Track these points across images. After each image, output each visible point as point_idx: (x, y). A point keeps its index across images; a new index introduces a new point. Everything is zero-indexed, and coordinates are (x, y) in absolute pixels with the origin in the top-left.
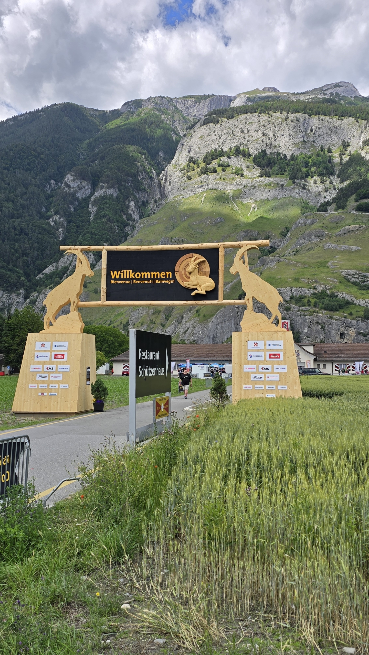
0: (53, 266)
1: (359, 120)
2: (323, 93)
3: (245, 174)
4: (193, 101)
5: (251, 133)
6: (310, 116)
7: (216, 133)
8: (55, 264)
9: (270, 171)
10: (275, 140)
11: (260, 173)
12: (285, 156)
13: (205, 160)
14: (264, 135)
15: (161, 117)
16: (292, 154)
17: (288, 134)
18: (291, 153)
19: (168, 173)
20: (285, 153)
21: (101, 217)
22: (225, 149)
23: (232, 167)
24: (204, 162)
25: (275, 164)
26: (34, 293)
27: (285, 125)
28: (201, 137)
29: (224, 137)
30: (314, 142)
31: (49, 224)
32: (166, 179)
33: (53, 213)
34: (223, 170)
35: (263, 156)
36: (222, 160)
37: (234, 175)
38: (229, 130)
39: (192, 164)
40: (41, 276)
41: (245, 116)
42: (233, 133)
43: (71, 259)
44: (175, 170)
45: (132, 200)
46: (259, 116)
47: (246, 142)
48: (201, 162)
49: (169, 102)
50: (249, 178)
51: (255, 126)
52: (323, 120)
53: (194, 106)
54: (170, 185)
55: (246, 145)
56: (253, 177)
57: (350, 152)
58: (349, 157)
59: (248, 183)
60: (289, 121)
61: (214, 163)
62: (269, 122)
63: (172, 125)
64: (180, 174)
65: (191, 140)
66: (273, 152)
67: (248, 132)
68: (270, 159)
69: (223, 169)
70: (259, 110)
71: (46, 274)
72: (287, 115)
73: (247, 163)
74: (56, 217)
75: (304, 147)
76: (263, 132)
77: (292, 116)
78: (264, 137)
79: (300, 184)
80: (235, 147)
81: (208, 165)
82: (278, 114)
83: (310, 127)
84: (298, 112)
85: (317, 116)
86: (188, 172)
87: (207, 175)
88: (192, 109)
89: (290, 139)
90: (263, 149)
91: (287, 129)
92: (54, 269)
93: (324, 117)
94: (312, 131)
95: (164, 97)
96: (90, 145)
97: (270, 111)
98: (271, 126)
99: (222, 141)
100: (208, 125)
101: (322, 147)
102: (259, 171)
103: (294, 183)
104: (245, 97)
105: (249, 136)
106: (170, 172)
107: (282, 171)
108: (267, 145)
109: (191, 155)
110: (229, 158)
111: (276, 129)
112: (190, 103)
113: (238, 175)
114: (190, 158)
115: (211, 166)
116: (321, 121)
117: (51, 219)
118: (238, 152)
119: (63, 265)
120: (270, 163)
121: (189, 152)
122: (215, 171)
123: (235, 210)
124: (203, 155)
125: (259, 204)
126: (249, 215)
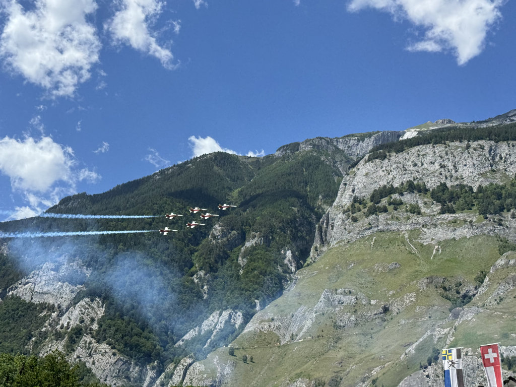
0: (195, 330)
2: (510, 119)
3: (422, 211)
4: (355, 140)
5: (426, 166)
6: (497, 142)
7: (384, 169)
8: (197, 329)
9: (454, 206)
10: (456, 171)
11: (442, 209)
12: (471, 189)
13: (373, 198)
14: (442, 166)
15: (320, 159)
16: (480, 186)
17: (471, 163)
18: (477, 184)
19: (330, 216)
20: (469, 184)
21: (252, 270)
22: (396, 185)
23: (406, 204)
24: (372, 201)
25: (458, 198)
26: (170, 365)
27: (466, 155)
28: (367, 174)
29: (394, 172)
30: (506, 170)
31: (193, 281)
32: (327, 224)
33: (198, 268)
34: (396, 209)
35: (443, 190)
36: (393, 198)
37: (409, 214)
38: (399, 165)
39: (357, 205)
40: (180, 343)
41: (417, 148)
42: (404, 167)
43: (216, 321)
44: (338, 212)
45: (288, 250)
46: (434, 147)
47: (421, 176)
48: (368, 201)
49: (328, 143)
50: (428, 216)
51: (429, 158)
52: (513, 146)
53: (357, 145)
54: (332, 229)
55: (421, 179)
56: (433, 214)
59: (428, 222)
60: (471, 150)
61: (384, 202)
62: (446, 152)
63: (333, 166)
64: (344, 217)
65: (355, 179)
66: (455, 184)
67: (422, 164)
68: (452, 193)
69: (395, 207)
70: (433, 140)
71: (187, 340)
72: (468, 144)
73: (424, 198)
74: (202, 273)
75: (493, 176)
76: (441, 164)
77: (474, 144)
78: (443, 169)
79: (494, 219)
80: (407, 182)
81: (377, 204)
82: (457, 143)
83: (499, 155)
84: (482, 139)
85: (506, 142)
86: (353, 213)
87: (376, 215)
88: (355, 148)
89: (475, 169)
90: (442, 182)
91: (470, 159)
92: (197, 333)
94: (501, 158)
95: (323, 138)
96: (240, 193)
97: (447, 140)
98: (450, 156)
99: (392, 177)
100: (374, 161)
102: (440, 207)
103: (486, 218)
104: (415, 131)
105: (424, 169)
106: (332, 215)
107: (469, 206)
108: (446, 178)
109: (356, 194)
110: (402, 194)
111: (457, 160)
112: (352, 142)
113: (414, 213)
114: (355, 197)
115: (380, 205)
116: (511, 147)
117: (195, 276)
118: (412, 187)
119: (206, 328)
120: (453, 198)
121: (353, 191)
122: (385, 210)
123: (414, 254)
124: (369, 193)
125: (443, 245)
126: (432, 258)
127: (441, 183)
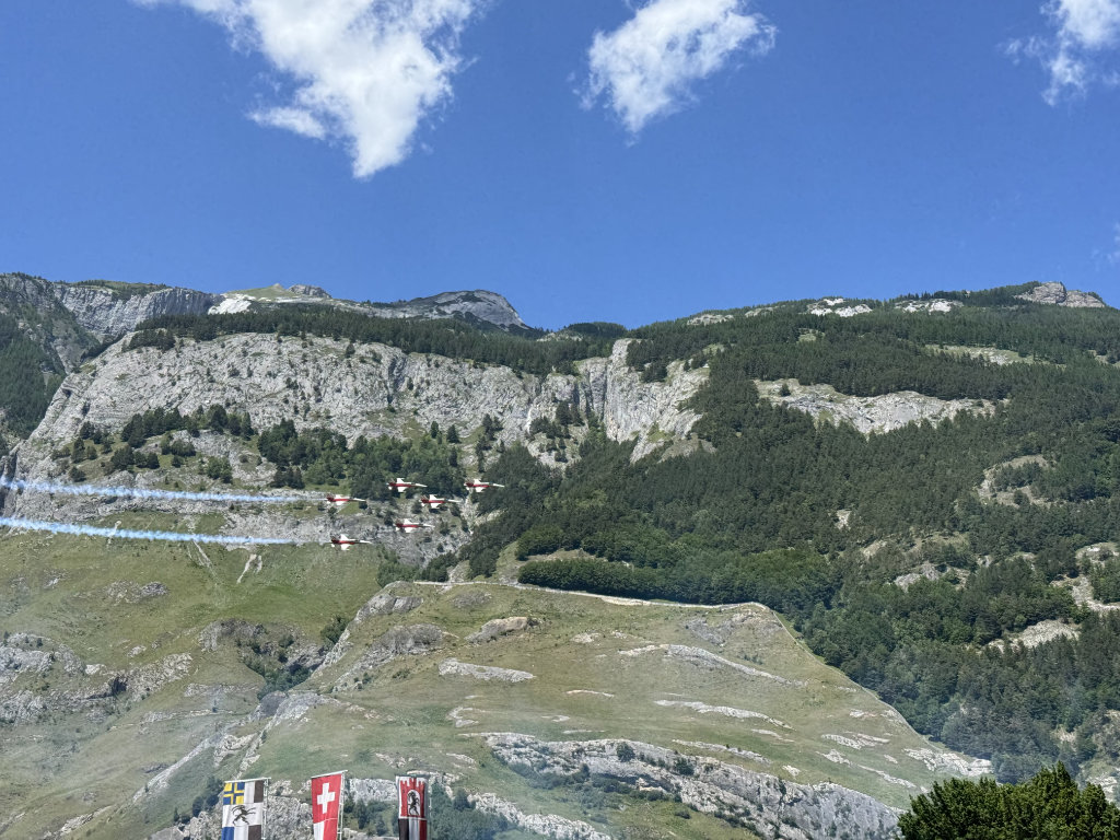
1: (524, 374)
2: (438, 310)
3: (235, 475)
4: (106, 295)
5: (256, 379)
6: (407, 353)
7: (164, 371)
9: (303, 472)
10: (318, 401)
11: (276, 477)
12: (343, 441)
13: (128, 433)
14: (291, 385)
15: (16, 325)
16: (361, 437)
17: (351, 388)
18: (357, 434)
19: (18, 461)
20: (341, 432)
22: (187, 410)
23: (201, 456)
24: (125, 440)
25: (315, 457)
27: (344, 369)
28: (123, 377)
29: (186, 383)
30: (416, 413)
34: (177, 464)
35: (286, 437)
36: (176, 438)
37: (205, 478)
38: (199, 368)
39: (89, 443)
41: (243, 337)
42: (208, 374)
44: (40, 455)
46: (280, 341)
47: (243, 399)
48: (117, 439)
49: (40, 290)
50: (245, 488)
51: (267, 363)
52: (437, 366)
53: (110, 307)
54: (20, 492)
55: (242, 406)
56: (256, 484)
57: (502, 443)
58: (499, 455)
60: (354, 360)
61: (153, 444)
62: (305, 356)
63: (45, 347)
64: (53, 466)
65: (94, 383)
66: (313, 427)
67: (250, 374)
68: (303, 446)
69: (176, 460)
70: (280, 326)
72: (350, 346)
73: (241, 449)
75: (390, 422)
76: (289, 380)
77: (362, 349)
78: (291, 392)
79: (379, 510)
80: (212, 407)
81: (136, 447)
82: (329, 342)
83: (407, 379)
84: (379, 341)
85: (424, 355)
86: (76, 462)
87: (131, 472)
88: (105, 313)
89: (356, 402)
90: (287, 419)
91: (350, 378)
93: (441, 358)
94: (410, 387)
95: (29, 278)
97: (309, 331)
98: (310, 366)
99: (179, 391)
100: (144, 349)
101: (435, 425)
102: (274, 472)
103: (364, 506)
104: (245, 299)
105: (252, 386)
106: (25, 460)
107: (332, 478)
108: (296, 412)
109: (91, 418)
110: (196, 434)
111: (323, 375)
112: (99, 299)
113: (216, 478)
114: (87, 426)
115: (142, 450)
116: (433, 366)
118: (220, 421)
120: (304, 455)
121: (85, 410)
122: (153, 464)
123: (201, 567)
124: (122, 421)
125: (267, 556)
126: (239, 581)
127: (283, 420)
